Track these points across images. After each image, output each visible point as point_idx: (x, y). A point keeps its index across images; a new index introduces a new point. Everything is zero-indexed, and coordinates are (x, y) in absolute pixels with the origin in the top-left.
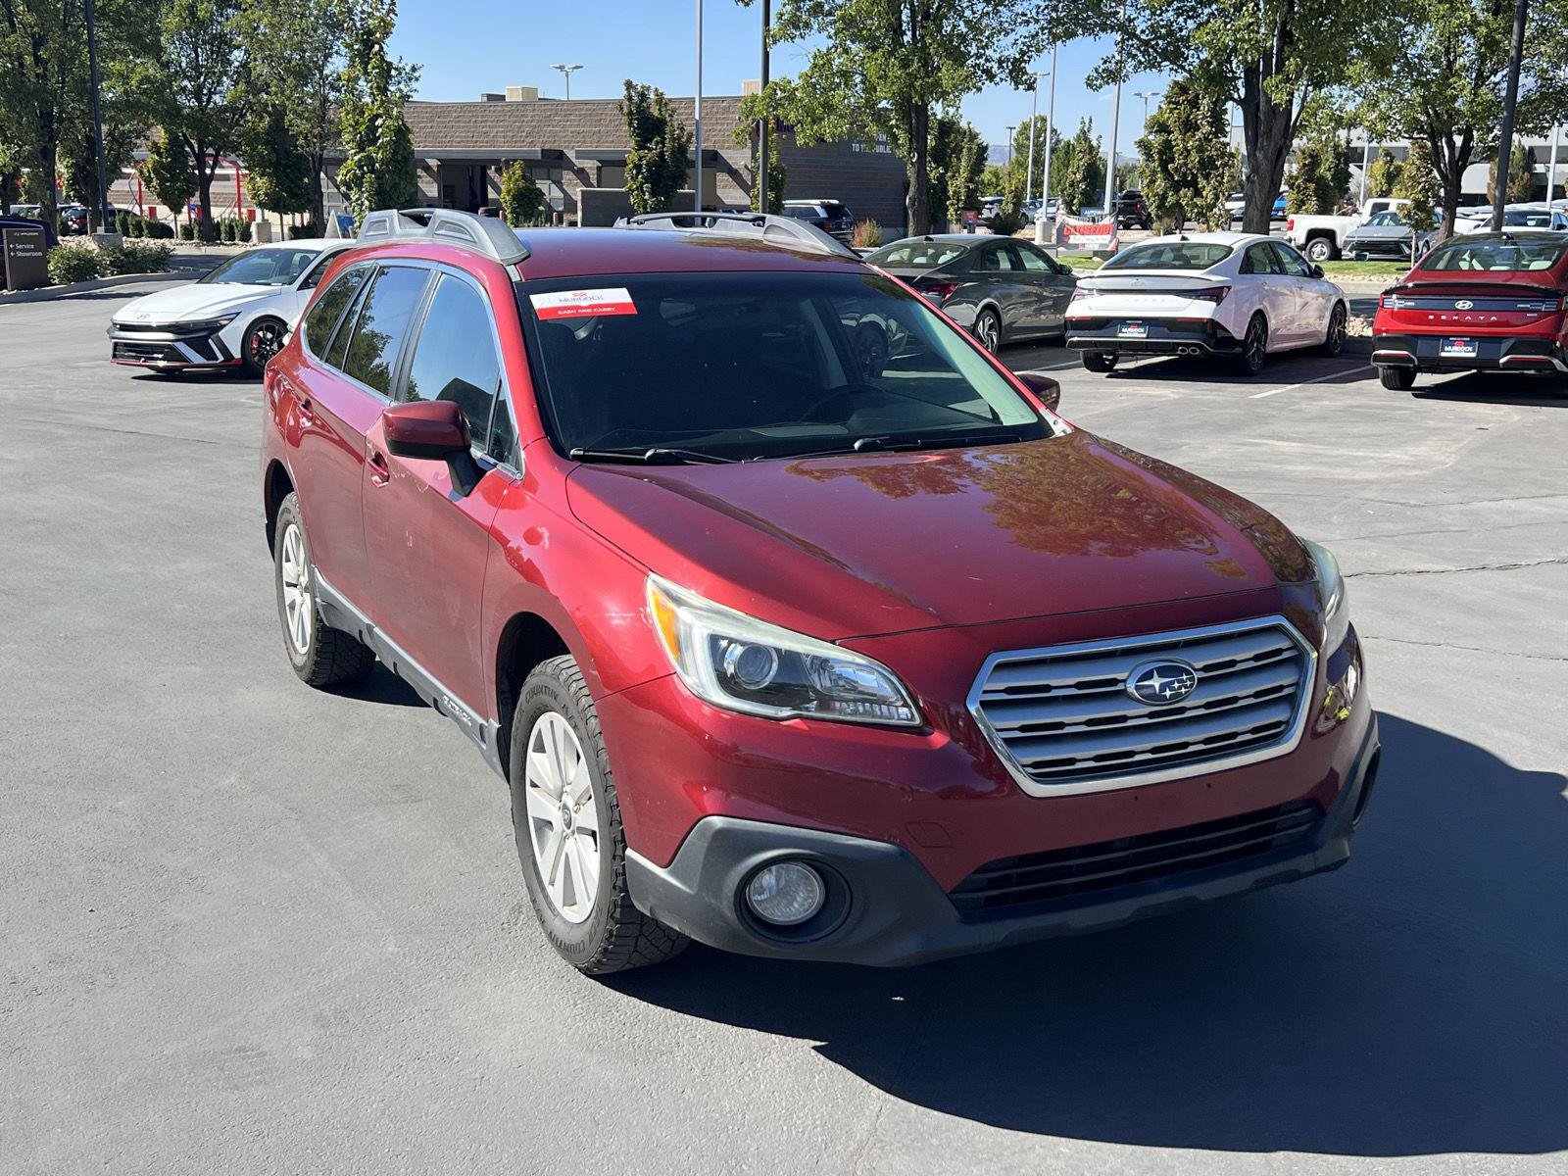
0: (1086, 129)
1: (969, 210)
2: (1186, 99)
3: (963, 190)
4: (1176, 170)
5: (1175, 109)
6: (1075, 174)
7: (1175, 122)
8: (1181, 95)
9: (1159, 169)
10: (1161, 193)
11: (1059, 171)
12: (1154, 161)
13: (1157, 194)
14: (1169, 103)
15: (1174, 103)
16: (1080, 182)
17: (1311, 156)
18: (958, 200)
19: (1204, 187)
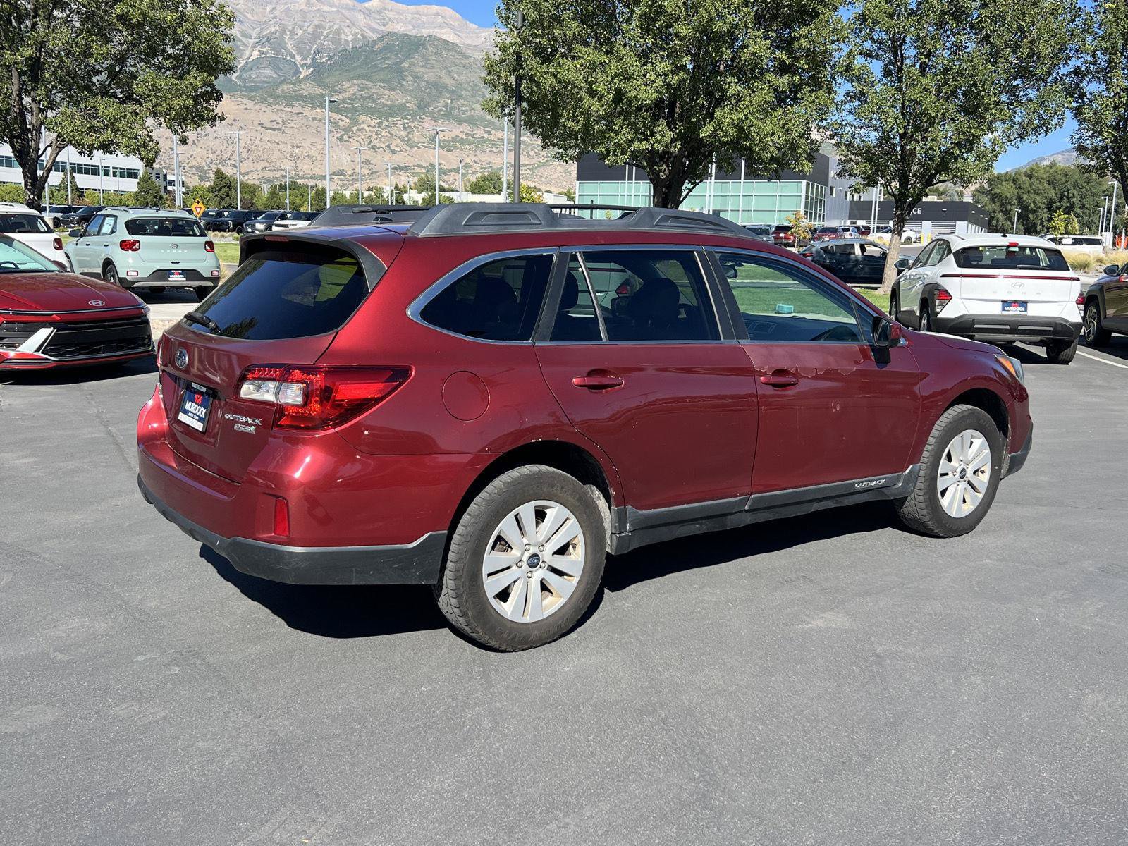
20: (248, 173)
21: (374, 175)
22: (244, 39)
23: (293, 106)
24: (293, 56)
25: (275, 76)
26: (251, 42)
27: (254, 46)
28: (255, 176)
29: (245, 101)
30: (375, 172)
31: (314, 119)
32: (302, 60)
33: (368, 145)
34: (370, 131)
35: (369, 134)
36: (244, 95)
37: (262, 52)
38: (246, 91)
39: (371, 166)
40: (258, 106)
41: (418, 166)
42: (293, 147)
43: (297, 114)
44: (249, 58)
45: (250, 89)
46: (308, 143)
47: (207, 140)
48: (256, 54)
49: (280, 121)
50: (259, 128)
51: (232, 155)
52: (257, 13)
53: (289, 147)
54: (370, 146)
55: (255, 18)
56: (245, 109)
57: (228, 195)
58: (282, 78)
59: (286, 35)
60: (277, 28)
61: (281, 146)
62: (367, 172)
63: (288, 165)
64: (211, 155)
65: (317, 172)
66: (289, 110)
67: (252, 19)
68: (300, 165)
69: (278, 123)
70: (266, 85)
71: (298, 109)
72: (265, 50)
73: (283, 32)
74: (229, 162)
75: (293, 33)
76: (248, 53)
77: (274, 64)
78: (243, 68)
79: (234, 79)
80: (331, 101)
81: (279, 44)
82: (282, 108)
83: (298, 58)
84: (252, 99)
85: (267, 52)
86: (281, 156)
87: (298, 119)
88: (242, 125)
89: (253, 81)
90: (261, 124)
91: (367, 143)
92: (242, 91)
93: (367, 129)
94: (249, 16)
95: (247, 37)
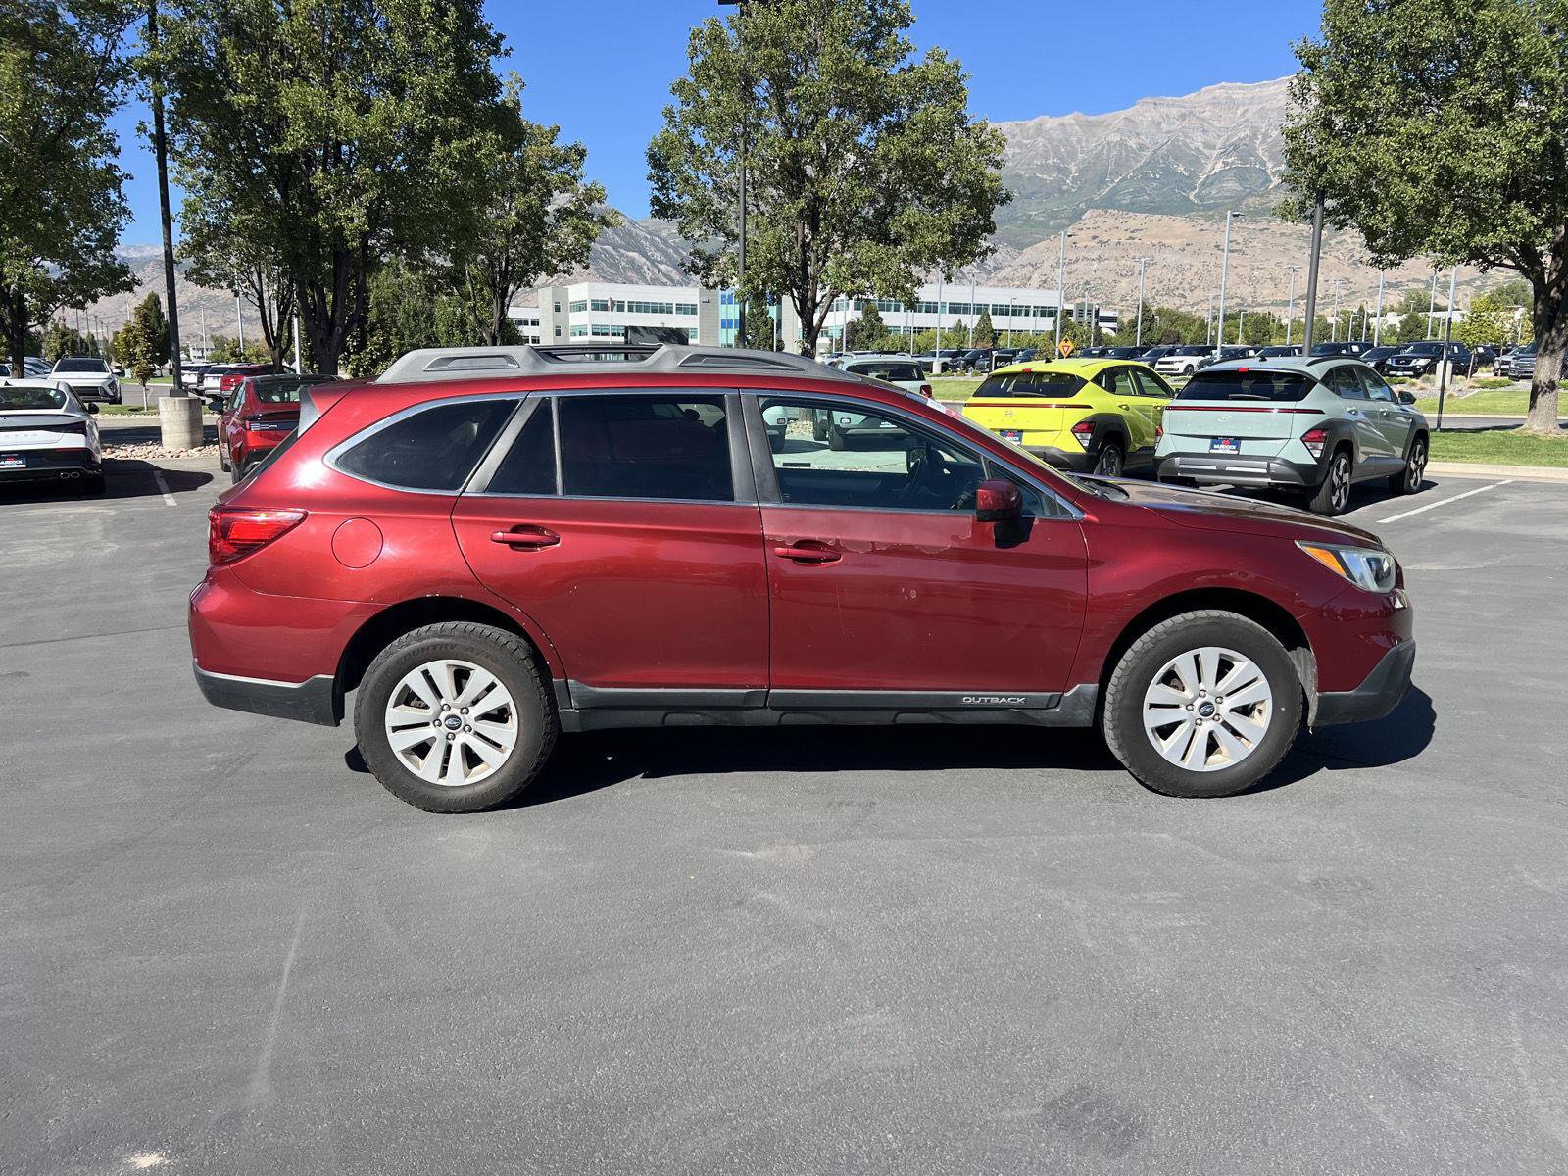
20: (1197, 303)
21: (1353, 297)
22: (1207, 151)
23: (1257, 222)
24: (1264, 163)
25: (1240, 189)
26: (1215, 153)
27: (1219, 157)
28: (1205, 306)
29: (1201, 222)
30: (1354, 293)
31: (1282, 235)
32: (1275, 166)
33: (1348, 260)
34: (1353, 243)
35: (1352, 246)
36: (1202, 215)
37: (1226, 163)
38: (1204, 210)
39: (1350, 285)
40: (1216, 226)
41: (1415, 281)
42: (1253, 269)
43: (1261, 230)
44: (1211, 172)
45: (1210, 207)
46: (1272, 263)
47: (1155, 269)
48: (1219, 166)
49: (1240, 240)
50: (1216, 251)
51: (1181, 283)
52: (1225, 119)
53: (1249, 270)
54: (1351, 261)
55: (1223, 124)
56: (1202, 230)
57: (1149, 330)
58: (1248, 191)
59: (1257, 139)
60: (1248, 132)
61: (1239, 268)
62: (1343, 292)
63: (1245, 291)
64: (1157, 286)
65: (1280, 297)
66: (1252, 227)
67: (1219, 126)
68: (1259, 291)
69: (1238, 244)
70: (1227, 201)
71: (1264, 225)
72: (1230, 160)
73: (1255, 136)
74: (1176, 292)
75: (1266, 136)
76: (1210, 166)
77: (1240, 175)
78: (1203, 184)
79: (1191, 197)
80: (1234, 215)
81: (1248, 151)
82: (1244, 225)
83: (1270, 165)
84: (1210, 218)
85: (1233, 162)
86: (1238, 281)
87: (1262, 237)
88: (1195, 249)
89: (1213, 198)
90: (1217, 246)
91: (1347, 258)
92: (1200, 210)
93: (1350, 241)
94: (1215, 123)
95: (1210, 148)
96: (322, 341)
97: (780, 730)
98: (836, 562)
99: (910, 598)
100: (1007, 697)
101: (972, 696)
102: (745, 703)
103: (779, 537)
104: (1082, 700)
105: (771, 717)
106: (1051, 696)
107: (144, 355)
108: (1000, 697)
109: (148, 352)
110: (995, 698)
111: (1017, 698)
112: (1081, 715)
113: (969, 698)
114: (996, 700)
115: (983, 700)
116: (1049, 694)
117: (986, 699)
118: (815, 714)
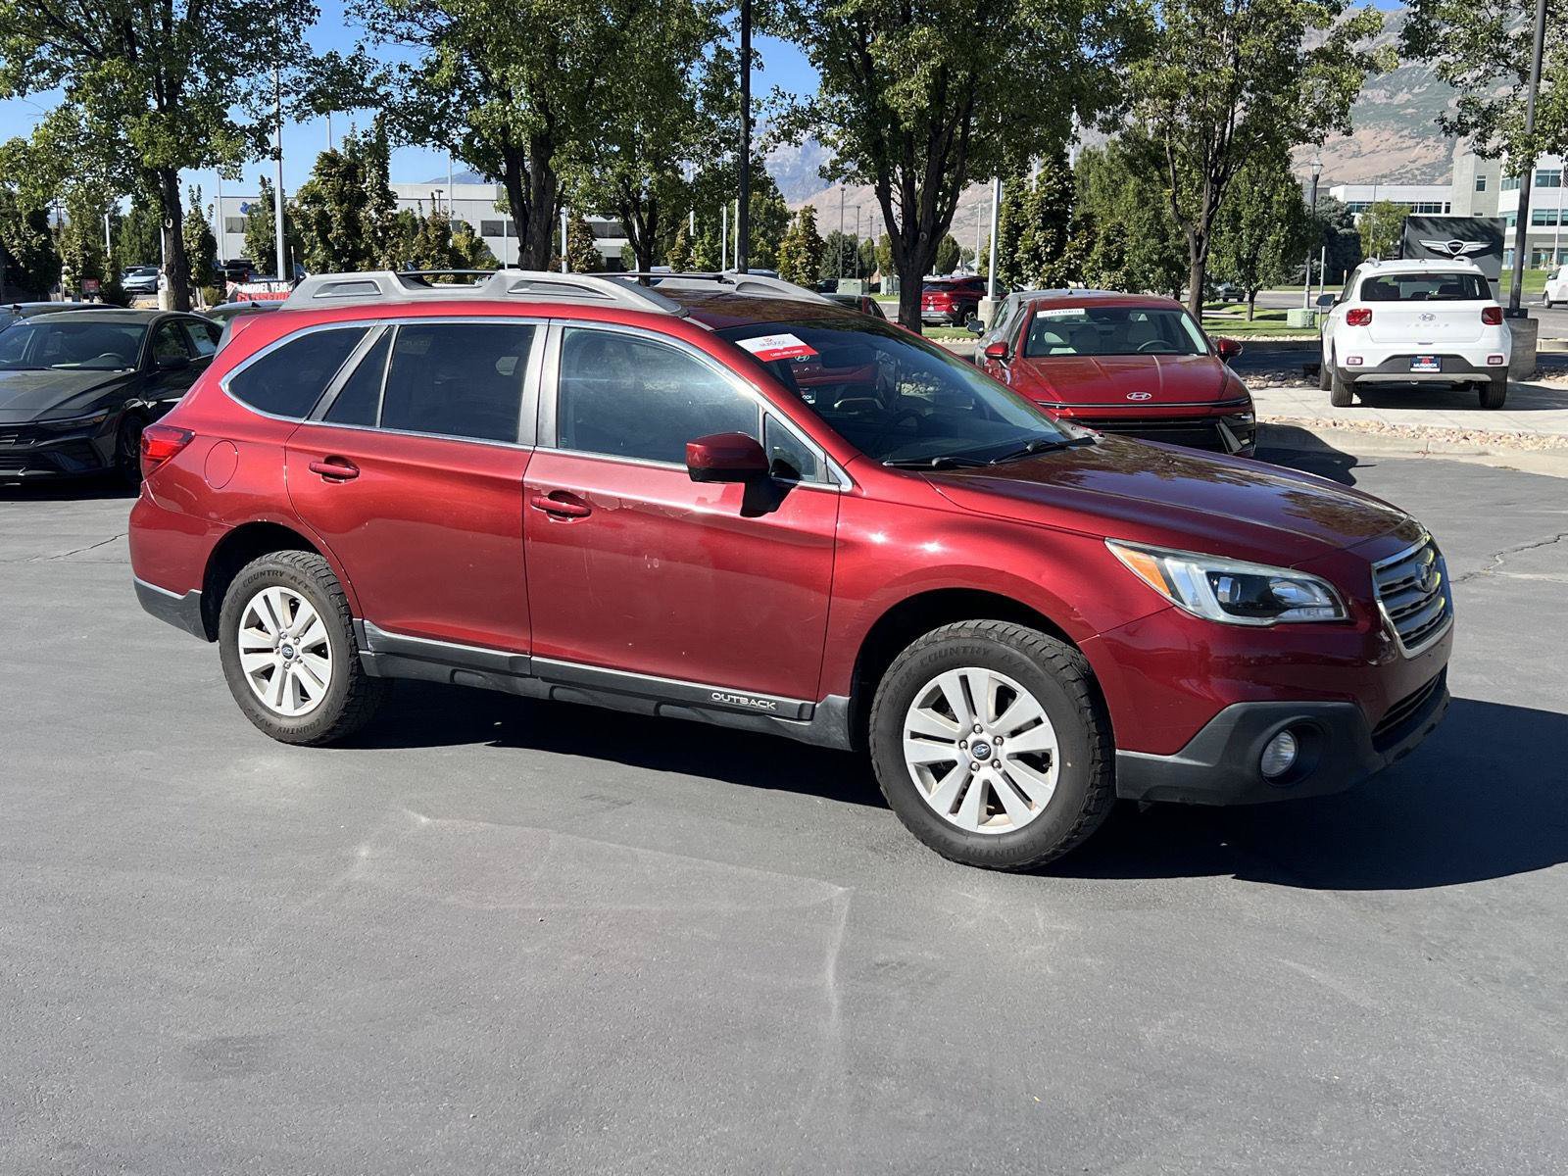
0: (195, 197)
1: (90, 278)
2: (338, 172)
3: (79, 259)
4: (335, 238)
5: (328, 180)
6: (189, 242)
7: (330, 193)
8: (333, 168)
9: (318, 239)
10: (322, 262)
11: (130, 240)
12: (311, 231)
13: (318, 263)
14: (320, 175)
15: (325, 175)
16: (196, 250)
17: (442, 228)
18: (75, 269)
19: (379, 256)
96: (905, 249)
97: (551, 706)
98: (586, 519)
99: (652, 566)
100: (757, 700)
101: (721, 693)
102: (510, 670)
103: (536, 484)
104: (833, 714)
105: (540, 688)
106: (802, 705)
107: (803, 269)
108: (750, 699)
109: (808, 263)
110: (743, 698)
111: (766, 701)
112: (835, 733)
113: (719, 694)
114: (744, 701)
115: (732, 700)
116: (799, 702)
117: (735, 697)
118: (584, 693)
